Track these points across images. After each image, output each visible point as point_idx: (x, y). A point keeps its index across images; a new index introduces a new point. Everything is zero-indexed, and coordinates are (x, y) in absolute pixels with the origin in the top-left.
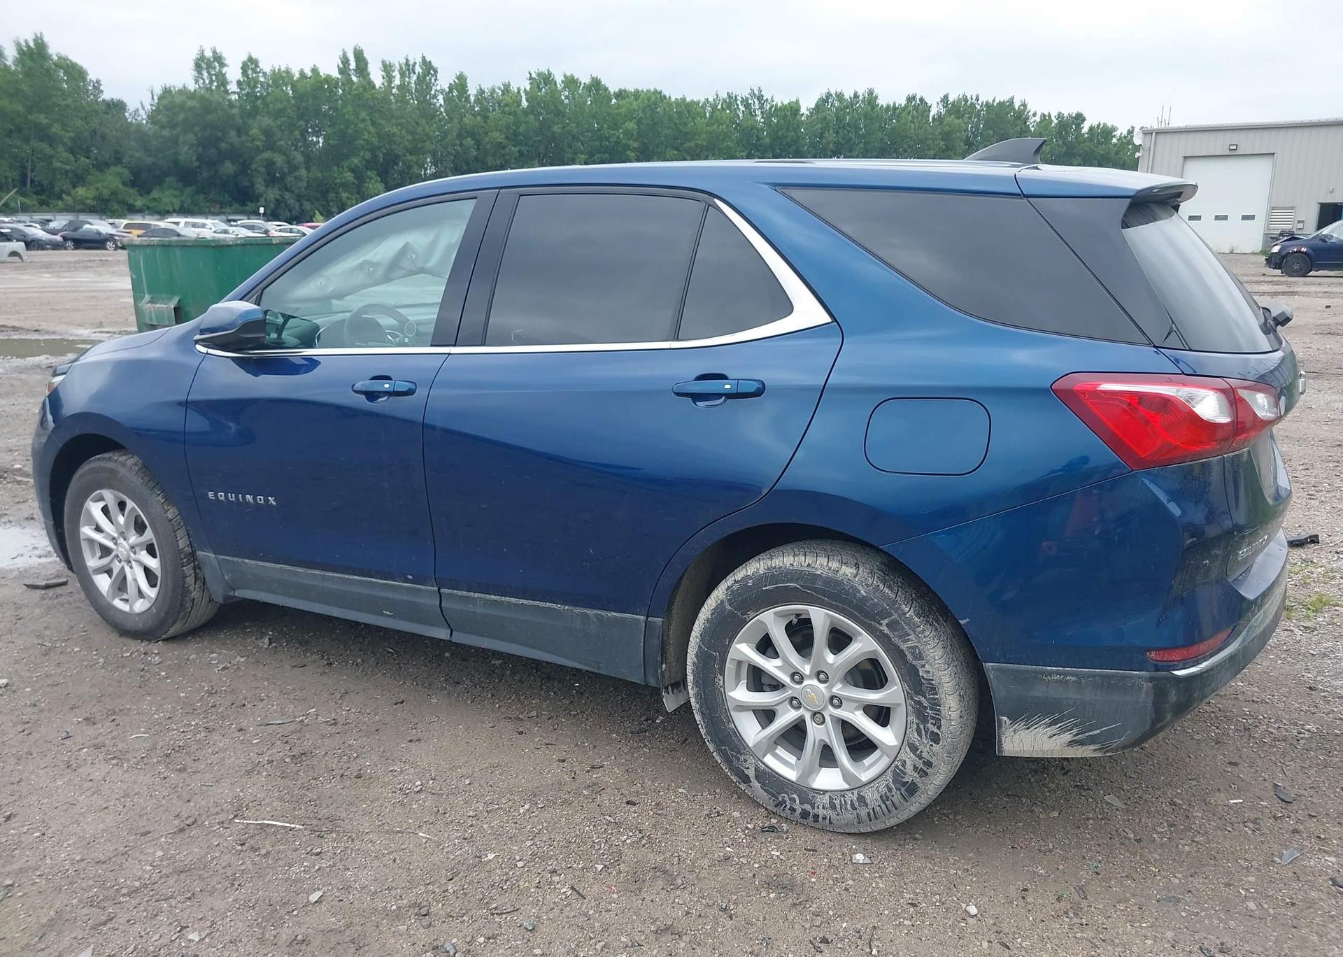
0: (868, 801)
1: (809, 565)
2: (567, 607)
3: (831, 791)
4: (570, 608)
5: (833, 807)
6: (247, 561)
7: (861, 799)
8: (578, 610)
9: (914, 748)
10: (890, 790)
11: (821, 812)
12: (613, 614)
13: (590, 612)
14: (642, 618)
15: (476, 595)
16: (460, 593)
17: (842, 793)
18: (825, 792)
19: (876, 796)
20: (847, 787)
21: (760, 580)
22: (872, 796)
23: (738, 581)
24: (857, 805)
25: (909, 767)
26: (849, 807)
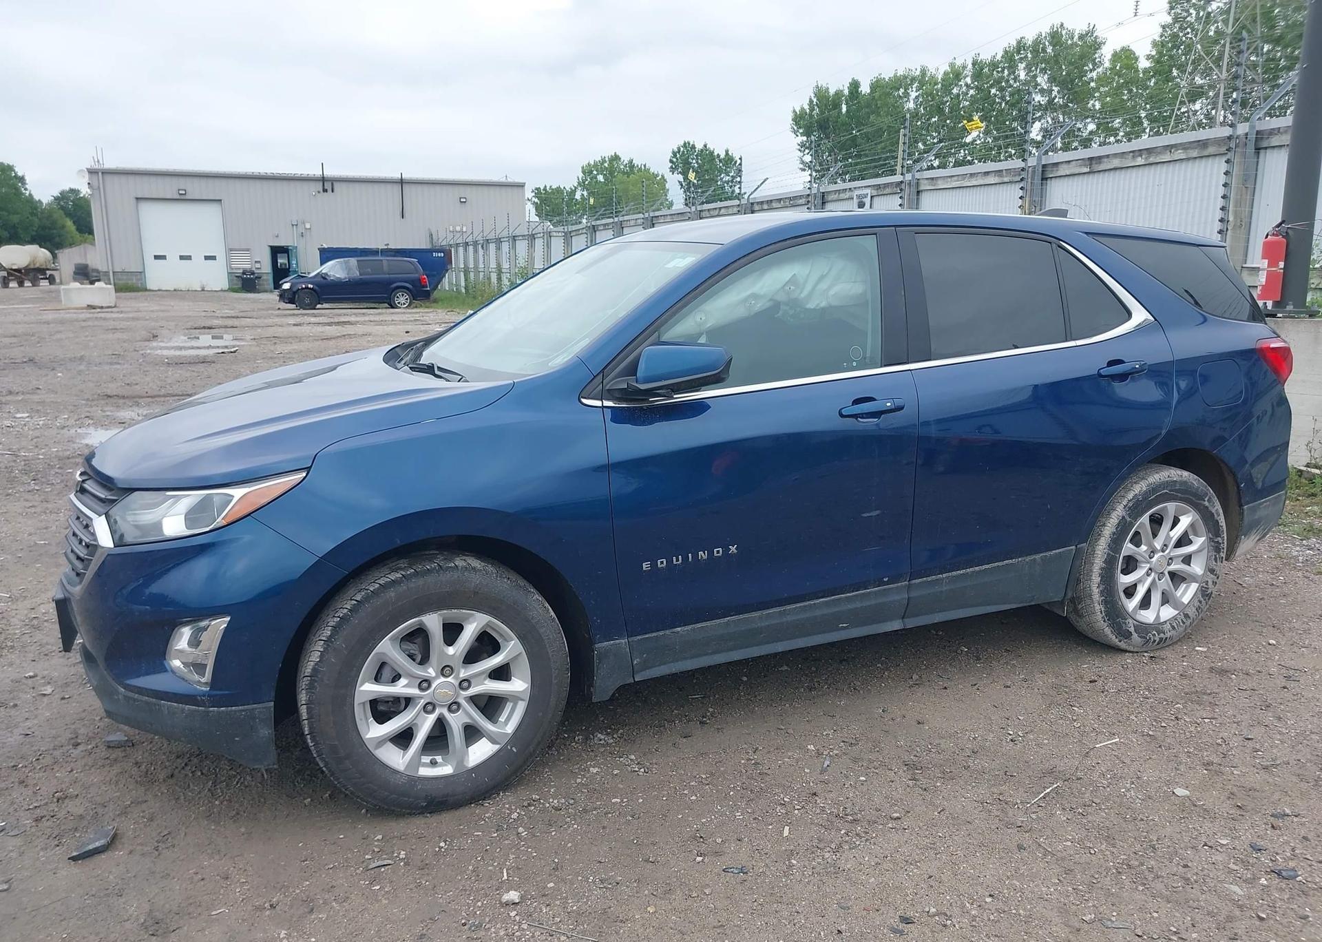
0: (1190, 615)
1: (1169, 476)
2: (1020, 559)
3: (1168, 620)
4: (1023, 559)
5: (1173, 628)
6: (679, 629)
7: (1187, 616)
8: (1028, 559)
9: (1212, 571)
10: (1200, 602)
11: (1168, 635)
12: (1054, 551)
13: (1038, 557)
14: (1074, 547)
15: (944, 575)
16: (929, 579)
17: (1175, 618)
18: (1166, 622)
19: (1194, 610)
20: (1177, 612)
21: (1146, 495)
22: (1192, 612)
23: (1131, 500)
24: (1184, 620)
25: (1210, 583)
26: (1181, 624)
